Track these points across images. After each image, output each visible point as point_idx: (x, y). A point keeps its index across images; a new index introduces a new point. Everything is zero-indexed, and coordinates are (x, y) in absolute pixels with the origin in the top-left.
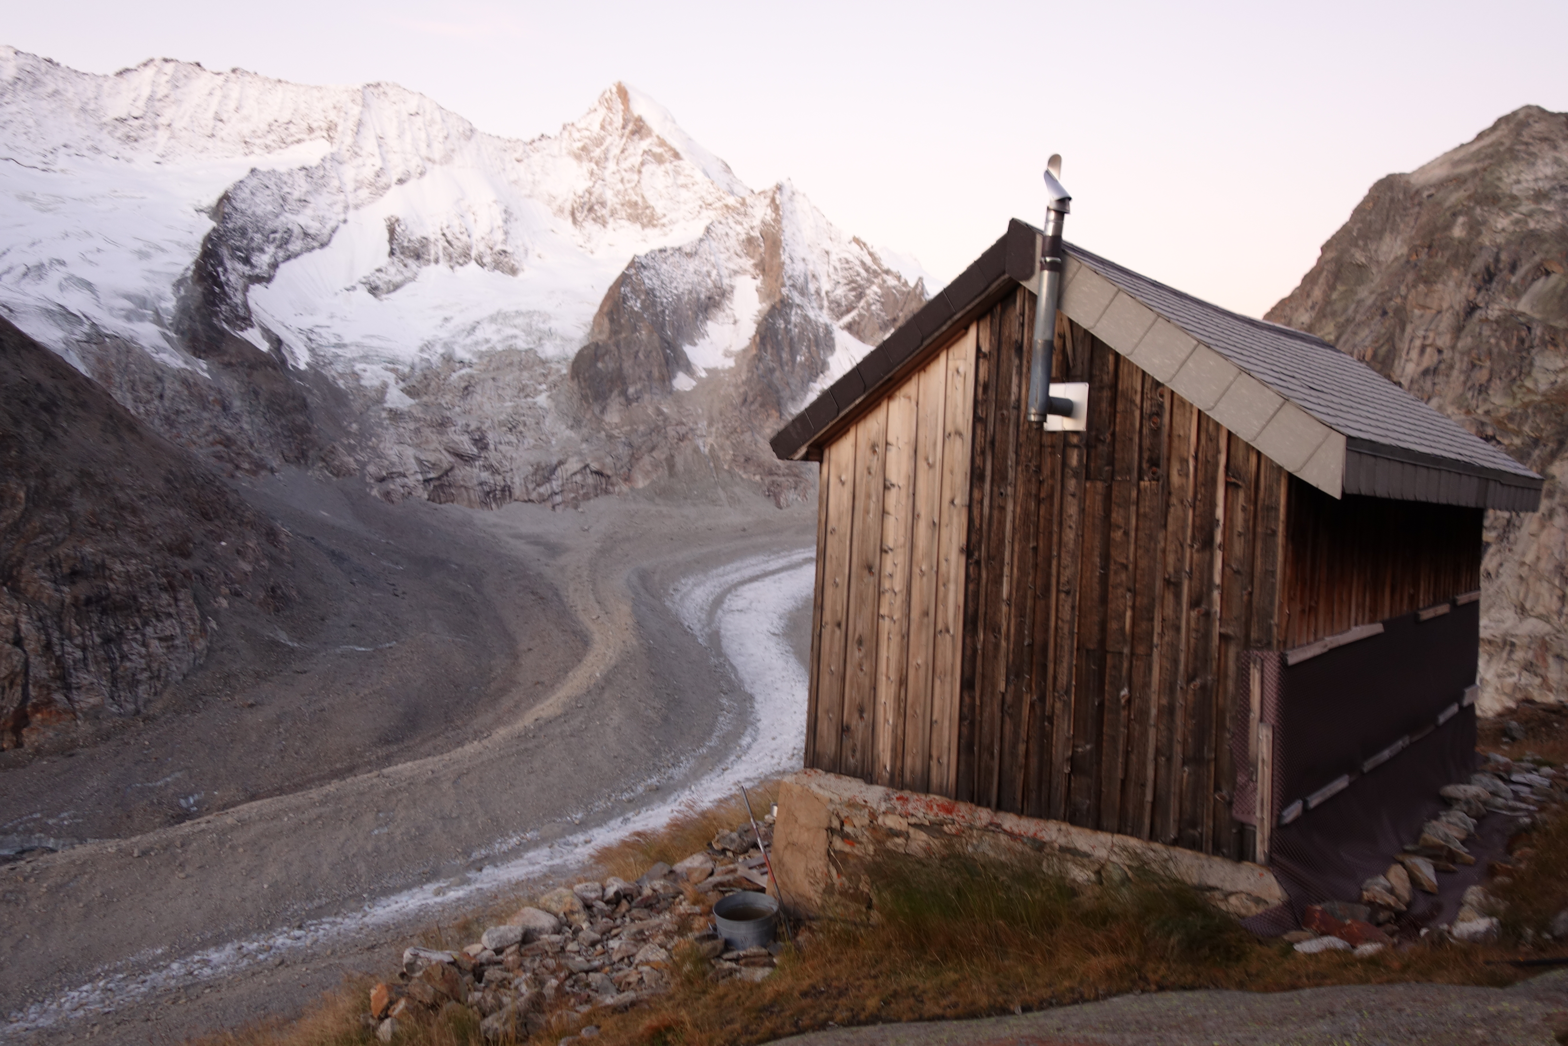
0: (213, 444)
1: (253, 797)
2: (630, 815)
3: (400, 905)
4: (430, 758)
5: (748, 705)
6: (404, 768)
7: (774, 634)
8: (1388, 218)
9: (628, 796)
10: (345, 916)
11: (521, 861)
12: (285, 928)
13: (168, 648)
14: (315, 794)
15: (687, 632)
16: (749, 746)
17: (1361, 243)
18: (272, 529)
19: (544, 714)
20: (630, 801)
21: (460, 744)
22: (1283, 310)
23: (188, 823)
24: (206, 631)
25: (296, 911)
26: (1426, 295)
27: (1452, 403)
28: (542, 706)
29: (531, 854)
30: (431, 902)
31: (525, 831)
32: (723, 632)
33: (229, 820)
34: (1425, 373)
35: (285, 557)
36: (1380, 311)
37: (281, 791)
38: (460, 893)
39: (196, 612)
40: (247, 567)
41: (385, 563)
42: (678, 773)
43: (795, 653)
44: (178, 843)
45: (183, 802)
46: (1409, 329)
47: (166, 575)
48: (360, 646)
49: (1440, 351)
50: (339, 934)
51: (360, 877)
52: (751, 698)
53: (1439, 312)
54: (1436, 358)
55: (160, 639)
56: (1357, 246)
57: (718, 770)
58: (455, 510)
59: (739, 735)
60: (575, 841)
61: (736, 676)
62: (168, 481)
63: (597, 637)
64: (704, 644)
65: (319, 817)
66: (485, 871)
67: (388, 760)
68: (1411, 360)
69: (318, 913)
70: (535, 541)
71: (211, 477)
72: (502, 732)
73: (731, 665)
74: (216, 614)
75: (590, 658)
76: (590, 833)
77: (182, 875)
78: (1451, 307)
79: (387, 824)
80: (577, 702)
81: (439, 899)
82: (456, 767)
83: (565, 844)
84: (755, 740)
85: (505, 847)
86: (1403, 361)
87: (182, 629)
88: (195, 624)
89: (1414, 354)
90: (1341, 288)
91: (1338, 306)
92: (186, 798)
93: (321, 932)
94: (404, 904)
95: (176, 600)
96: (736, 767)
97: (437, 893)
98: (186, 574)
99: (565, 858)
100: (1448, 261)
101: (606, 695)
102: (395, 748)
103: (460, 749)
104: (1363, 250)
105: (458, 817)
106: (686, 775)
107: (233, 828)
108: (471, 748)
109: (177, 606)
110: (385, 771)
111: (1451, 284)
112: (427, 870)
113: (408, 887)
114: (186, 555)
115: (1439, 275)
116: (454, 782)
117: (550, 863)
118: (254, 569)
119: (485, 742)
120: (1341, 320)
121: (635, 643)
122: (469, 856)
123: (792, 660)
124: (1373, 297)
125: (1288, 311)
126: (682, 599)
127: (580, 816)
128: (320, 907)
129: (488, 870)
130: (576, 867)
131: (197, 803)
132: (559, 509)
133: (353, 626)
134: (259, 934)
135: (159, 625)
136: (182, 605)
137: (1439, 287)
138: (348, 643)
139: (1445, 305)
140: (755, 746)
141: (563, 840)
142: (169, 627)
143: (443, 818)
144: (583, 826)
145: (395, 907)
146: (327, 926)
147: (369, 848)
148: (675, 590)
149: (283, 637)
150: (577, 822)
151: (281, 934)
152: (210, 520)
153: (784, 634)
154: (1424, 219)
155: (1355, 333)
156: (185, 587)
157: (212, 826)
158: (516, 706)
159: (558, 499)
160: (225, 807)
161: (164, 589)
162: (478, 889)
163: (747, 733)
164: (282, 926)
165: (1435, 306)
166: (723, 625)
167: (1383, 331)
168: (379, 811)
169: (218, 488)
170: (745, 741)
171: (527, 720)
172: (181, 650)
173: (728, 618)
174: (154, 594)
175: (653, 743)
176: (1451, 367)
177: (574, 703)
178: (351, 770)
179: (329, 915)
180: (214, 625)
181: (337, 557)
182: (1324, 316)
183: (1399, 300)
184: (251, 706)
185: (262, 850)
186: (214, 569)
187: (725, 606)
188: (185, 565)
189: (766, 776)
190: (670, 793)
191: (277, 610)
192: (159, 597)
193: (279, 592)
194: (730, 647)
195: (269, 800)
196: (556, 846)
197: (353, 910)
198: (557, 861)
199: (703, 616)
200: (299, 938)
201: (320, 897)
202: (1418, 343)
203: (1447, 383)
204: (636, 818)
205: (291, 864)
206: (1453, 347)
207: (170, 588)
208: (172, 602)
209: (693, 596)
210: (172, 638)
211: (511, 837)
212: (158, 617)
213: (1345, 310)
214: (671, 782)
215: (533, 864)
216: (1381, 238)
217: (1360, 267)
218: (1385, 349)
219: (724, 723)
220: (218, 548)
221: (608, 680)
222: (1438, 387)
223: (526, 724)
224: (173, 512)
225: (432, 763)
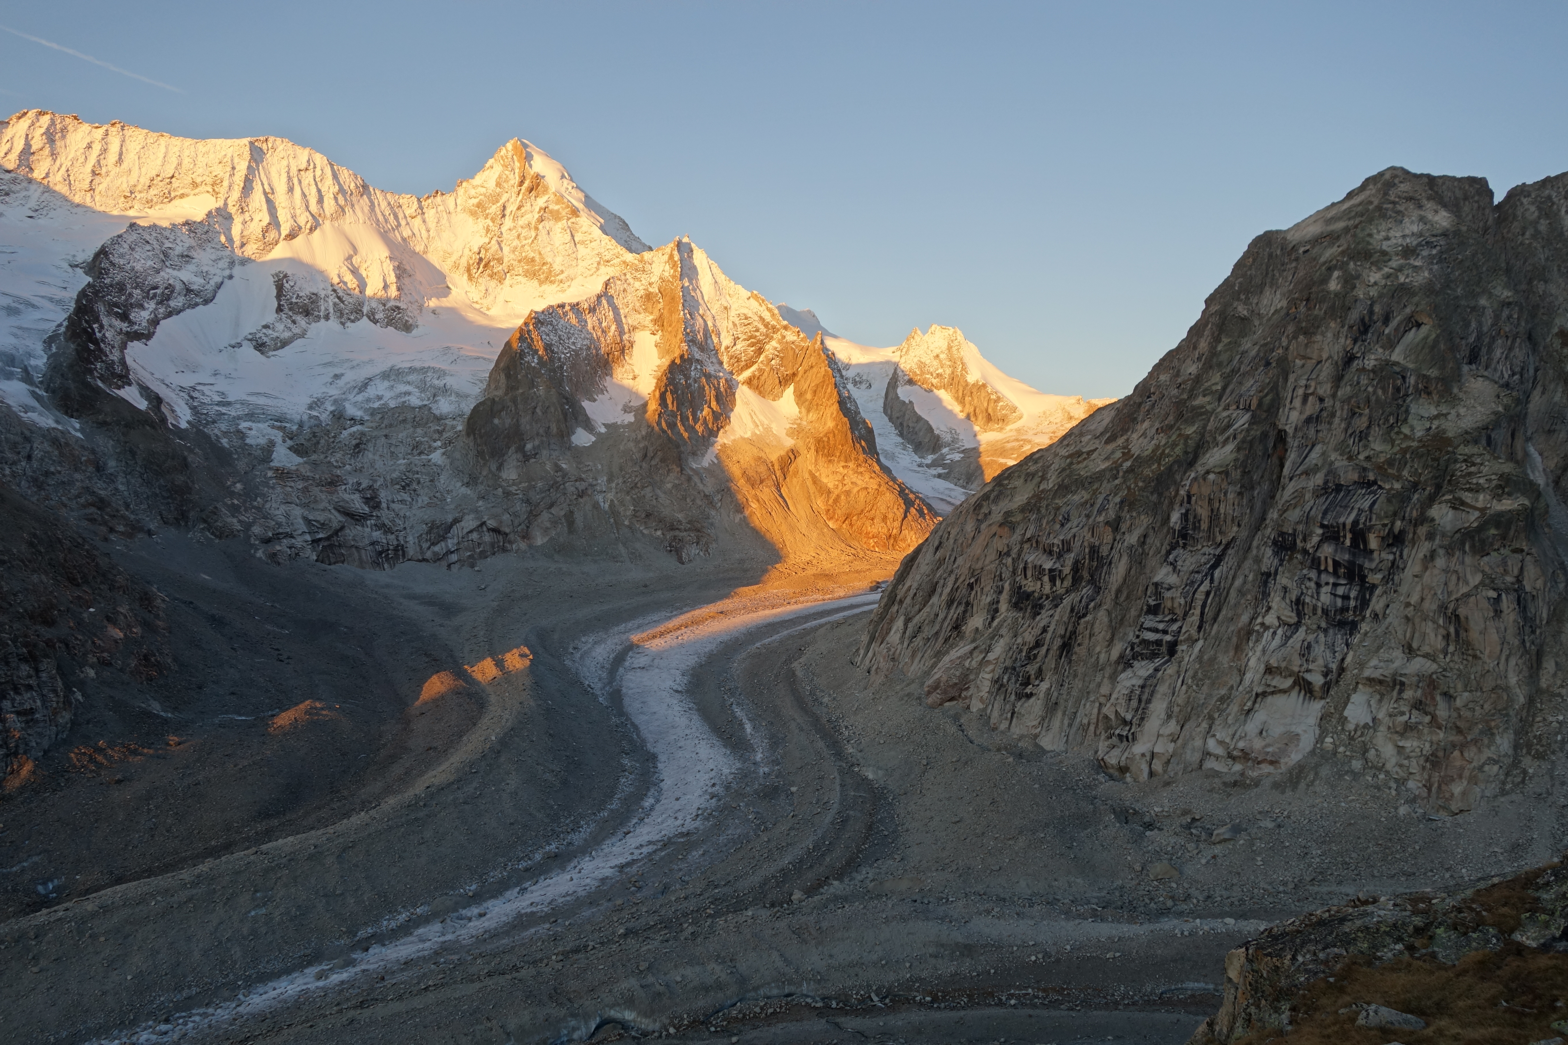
0: (84, 506)
1: (119, 881)
2: (527, 884)
3: (278, 991)
4: (313, 832)
5: (651, 765)
6: (286, 843)
7: (677, 691)
8: (1267, 274)
9: (525, 864)
10: (218, 1007)
11: (411, 939)
12: (150, 1023)
13: (27, 722)
14: (186, 875)
15: (587, 691)
16: (652, 808)
17: (1243, 297)
18: (146, 594)
19: (436, 781)
20: (527, 870)
21: (347, 815)
22: (1171, 361)
23: (45, 911)
24: (70, 703)
25: (163, 1003)
26: (1306, 345)
27: (1336, 450)
28: (434, 773)
29: (421, 931)
30: (312, 986)
31: (415, 906)
32: (624, 690)
33: (90, 907)
34: (1308, 420)
35: (160, 623)
36: (1263, 362)
37: (150, 872)
38: (344, 976)
39: (60, 683)
40: (118, 634)
41: (269, 627)
42: (577, 838)
43: (698, 710)
44: (32, 934)
45: (40, 888)
46: (1292, 378)
47: (26, 645)
48: (240, 715)
49: (1321, 400)
50: (210, 1026)
51: (235, 962)
52: (653, 758)
53: (1319, 362)
54: (1318, 407)
55: (18, 713)
56: (1239, 299)
57: (620, 834)
58: (346, 571)
59: (642, 797)
60: (469, 914)
61: (638, 735)
62: (31, 544)
63: (493, 699)
64: (605, 704)
65: (190, 900)
66: (371, 951)
67: (268, 835)
68: (1294, 408)
69: (187, 1005)
70: (430, 601)
71: (80, 540)
72: (392, 801)
73: (633, 724)
74: (82, 685)
75: (485, 721)
76: (485, 905)
77: (35, 969)
78: (1330, 357)
79: (265, 904)
80: (471, 767)
81: (321, 984)
82: (341, 840)
83: (458, 918)
84: (658, 801)
85: (393, 924)
86: (1287, 410)
87: (44, 702)
88: (58, 696)
89: (1297, 403)
90: (1225, 340)
91: (1224, 357)
92: (44, 884)
93: (191, 1025)
94: (282, 990)
95: (37, 671)
96: (638, 830)
97: (319, 977)
98: (49, 644)
99: (458, 933)
100: (1325, 313)
101: (502, 759)
102: (276, 822)
103: (345, 821)
104: (1245, 304)
105: (342, 894)
106: (585, 840)
107: (94, 915)
108: (357, 819)
109: (38, 677)
110: (264, 847)
111: (1329, 335)
112: (308, 952)
113: (288, 971)
114: (50, 623)
115: (1318, 327)
116: (339, 856)
117: (442, 939)
118: (125, 635)
119: (373, 813)
120: (1228, 370)
121: (532, 703)
122: (355, 936)
123: (696, 717)
124: (1257, 348)
125: (1176, 363)
126: (582, 658)
127: (474, 887)
128: (189, 998)
129: (375, 950)
130: (470, 942)
131: (56, 889)
132: (455, 568)
133: (233, 693)
134: (121, 1031)
135: (18, 698)
136: (44, 675)
137: (1319, 338)
138: (227, 712)
139: (1325, 356)
140: (658, 807)
141: (455, 914)
142: (28, 700)
143: (325, 896)
144: (477, 898)
145: (273, 994)
146: (197, 1018)
147: (245, 931)
148: (575, 648)
149: (156, 707)
150: (471, 894)
151: (145, 1029)
152: (78, 585)
153: (687, 691)
154: (1301, 273)
155: (1240, 383)
156: (46, 656)
157: (70, 914)
158: (406, 773)
159: (454, 557)
160: (88, 892)
161: (23, 659)
162: (364, 971)
163: (650, 794)
164: (147, 1020)
165: (1315, 356)
166: (624, 683)
167: (1267, 381)
168: (256, 891)
169: (87, 551)
170: (648, 803)
171: (418, 788)
172: (42, 725)
173: (630, 676)
174: (13, 665)
175: (552, 807)
176: (1333, 415)
177: (467, 769)
178: (228, 847)
179: (199, 1007)
180: (79, 697)
181: (217, 622)
182: (1211, 367)
183: (1280, 351)
184: (119, 782)
185: (126, 937)
186: (80, 637)
187: (627, 664)
188: (47, 633)
189: (669, 839)
190: (570, 861)
191: (150, 679)
192: (18, 668)
193: (153, 659)
194: (632, 706)
195: (135, 883)
196: (448, 921)
197: (225, 1000)
198: (449, 937)
199: (604, 675)
200: (166, 1033)
201: (190, 987)
202: (1300, 392)
203: (1330, 430)
204: (534, 888)
205: (158, 953)
206: (1334, 396)
207: (32, 658)
208: (32, 672)
209: (594, 654)
210: (32, 711)
211: (400, 913)
212: (16, 690)
213: (1230, 361)
214: (571, 848)
215: (423, 941)
216: (1261, 292)
217: (1243, 319)
218: (1269, 397)
219: (626, 784)
220: (85, 615)
221: (504, 743)
222: (1320, 434)
223: (417, 792)
224: (35, 578)
225: (315, 836)
